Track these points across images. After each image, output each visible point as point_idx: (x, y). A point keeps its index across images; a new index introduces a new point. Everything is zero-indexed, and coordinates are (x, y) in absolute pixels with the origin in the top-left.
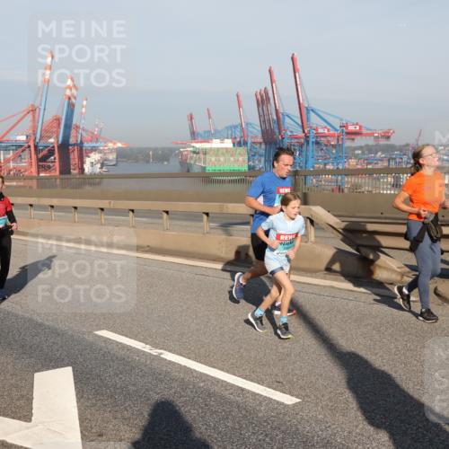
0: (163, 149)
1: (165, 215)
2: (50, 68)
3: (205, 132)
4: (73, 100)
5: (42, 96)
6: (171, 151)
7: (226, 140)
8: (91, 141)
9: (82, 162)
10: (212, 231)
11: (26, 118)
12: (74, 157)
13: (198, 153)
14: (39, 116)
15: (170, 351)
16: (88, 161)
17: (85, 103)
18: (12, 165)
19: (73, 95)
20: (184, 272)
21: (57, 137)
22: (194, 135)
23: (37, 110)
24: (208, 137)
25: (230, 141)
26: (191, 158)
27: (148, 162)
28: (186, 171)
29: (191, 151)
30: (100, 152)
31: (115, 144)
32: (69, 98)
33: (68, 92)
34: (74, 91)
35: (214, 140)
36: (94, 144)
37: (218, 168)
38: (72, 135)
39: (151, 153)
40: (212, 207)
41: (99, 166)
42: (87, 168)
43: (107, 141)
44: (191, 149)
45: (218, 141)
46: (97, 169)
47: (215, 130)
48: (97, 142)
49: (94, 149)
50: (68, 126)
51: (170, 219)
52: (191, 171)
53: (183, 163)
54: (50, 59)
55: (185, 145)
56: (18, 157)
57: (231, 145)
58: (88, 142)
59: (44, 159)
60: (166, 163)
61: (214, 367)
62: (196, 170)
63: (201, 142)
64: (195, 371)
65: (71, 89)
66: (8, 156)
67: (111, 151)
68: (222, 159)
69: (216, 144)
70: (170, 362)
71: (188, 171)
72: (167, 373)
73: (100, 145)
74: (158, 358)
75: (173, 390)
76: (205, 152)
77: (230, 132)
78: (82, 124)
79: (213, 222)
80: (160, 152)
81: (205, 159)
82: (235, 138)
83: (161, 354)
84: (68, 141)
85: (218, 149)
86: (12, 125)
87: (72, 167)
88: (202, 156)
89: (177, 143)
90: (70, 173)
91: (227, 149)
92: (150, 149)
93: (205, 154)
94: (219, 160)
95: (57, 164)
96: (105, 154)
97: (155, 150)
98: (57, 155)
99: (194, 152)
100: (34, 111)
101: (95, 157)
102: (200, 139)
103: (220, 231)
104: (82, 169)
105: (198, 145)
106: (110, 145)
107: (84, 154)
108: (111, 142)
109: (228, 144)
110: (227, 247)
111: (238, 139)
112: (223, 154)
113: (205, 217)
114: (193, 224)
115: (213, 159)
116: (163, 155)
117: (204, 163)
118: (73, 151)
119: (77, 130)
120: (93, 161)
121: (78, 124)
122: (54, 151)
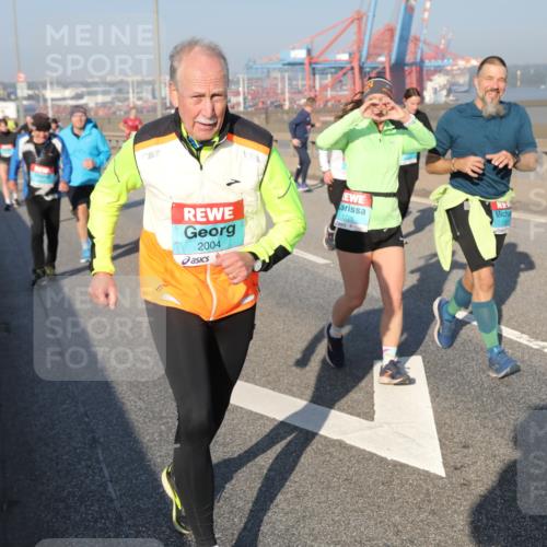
0: (536, 67)
11: (349, 30)
12: (411, 81)
14: (366, 25)
16: (430, 86)
17: (428, 5)
21: (389, 55)
27: (515, 85)
30: (447, 73)
31: (468, 61)
36: (439, 63)
38: (408, 52)
39: (519, 73)
41: (444, 92)
42: (428, 96)
43: (456, 58)
46: (443, 97)
48: (443, 58)
49: (438, 70)
56: (338, 83)
58: (430, 60)
60: (543, 87)
66: (325, 82)
67: (462, 71)
73: (447, 63)
80: (532, 71)
84: (404, 60)
92: (517, 67)
96: (454, 76)
97: (525, 68)
98: (388, 76)
100: (359, 19)
101: (439, 80)
106: (461, 63)
108: (463, 58)
116: (537, 76)
118: (410, 73)
119: (416, 44)
120: (437, 86)
121: (417, 35)
122: (385, 73)
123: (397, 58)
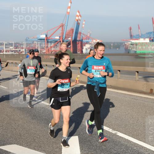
0: (117, 43)
1: (118, 72)
2: (70, 7)
3: (137, 35)
4: (79, 21)
5: (66, 20)
6: (121, 43)
7: (146, 39)
8: (86, 39)
9: (82, 48)
10: (139, 80)
11: (59, 29)
12: (79, 46)
13: (133, 45)
14: (65, 28)
15: (121, 132)
16: (85, 48)
17: (84, 22)
18: (53, 49)
19: (79, 19)
20: (126, 97)
21: (72, 38)
22: (131, 37)
23: (64, 26)
24: (138, 37)
25: (148, 39)
26: (130, 47)
27: (110, 48)
28: (128, 52)
29: (130, 44)
30: (90, 44)
31: (96, 40)
32: (77, 21)
33: (77, 18)
34: (80, 18)
35: (141, 39)
36: (87, 41)
37: (142, 52)
38: (78, 37)
39: (112, 44)
40: (140, 69)
42: (84, 51)
43: (93, 39)
44: (130, 43)
45: (143, 39)
46: (88, 51)
47: (141, 34)
48: (89, 39)
49: (87, 43)
50: (77, 33)
51: (121, 74)
52: (130, 53)
53: (126, 49)
54: (70, 4)
55: (127, 41)
56: (55, 46)
57: (149, 41)
58: (85, 39)
60: (118, 49)
61: (141, 141)
62: (132, 52)
63: (135, 40)
64: (132, 142)
65: (78, 16)
66: (52, 45)
68: (144, 47)
69: (142, 40)
70: (121, 137)
71: (128, 53)
72: (119, 142)
73: (90, 41)
74: (115, 135)
75: (122, 150)
76: (136, 44)
77: (148, 35)
78: (83, 32)
79: (140, 76)
80: (116, 44)
81: (136, 47)
82: (151, 38)
83: (117, 133)
84: (76, 39)
85: (142, 43)
86: (54, 31)
87: (78, 50)
88: (135, 46)
89: (124, 40)
90: (76, 53)
91: (146, 43)
92: (111, 43)
93: (136, 45)
94: (143, 48)
95: (72, 49)
97: (114, 43)
98: (71, 45)
99: (131, 44)
100: (63, 26)
101: (88, 46)
102: (134, 39)
103: (143, 80)
104: (82, 51)
105: (133, 41)
106: (94, 41)
107: (83, 45)
108: (95, 39)
109: (147, 40)
110: (146, 87)
111: (152, 39)
112: (145, 45)
113: (137, 73)
114: (131, 76)
115: (140, 47)
116: (118, 46)
117: (136, 49)
118: (78, 43)
119: (80, 35)
120: (87, 48)
121: (81, 32)
122: (70, 43)
123: (74, 39)
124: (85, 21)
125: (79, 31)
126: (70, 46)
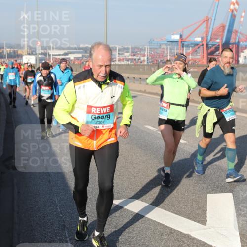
4: (235, 13)
5: (214, 10)
8: (245, 41)
9: (238, 56)
14: (211, 24)
16: (242, 55)
17: (243, 14)
18: (190, 57)
19: (235, 9)
21: (222, 39)
23: (210, 20)
32: (232, 11)
33: (232, 7)
34: (236, 6)
38: (232, 37)
42: (241, 60)
50: (230, 31)
56: (195, 52)
58: (243, 42)
59: (212, 53)
65: (234, 5)
66: (189, 51)
86: (192, 30)
100: (207, 20)
104: (237, 61)
107: (240, 51)
119: (236, 34)
120: (246, 55)
121: (237, 30)
122: (219, 48)
123: (226, 41)
124: (244, 12)
125: (234, 28)
126: (217, 53)
